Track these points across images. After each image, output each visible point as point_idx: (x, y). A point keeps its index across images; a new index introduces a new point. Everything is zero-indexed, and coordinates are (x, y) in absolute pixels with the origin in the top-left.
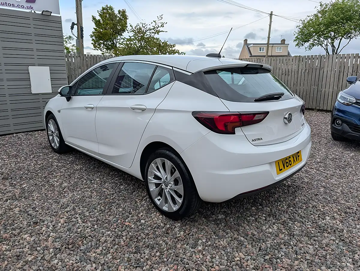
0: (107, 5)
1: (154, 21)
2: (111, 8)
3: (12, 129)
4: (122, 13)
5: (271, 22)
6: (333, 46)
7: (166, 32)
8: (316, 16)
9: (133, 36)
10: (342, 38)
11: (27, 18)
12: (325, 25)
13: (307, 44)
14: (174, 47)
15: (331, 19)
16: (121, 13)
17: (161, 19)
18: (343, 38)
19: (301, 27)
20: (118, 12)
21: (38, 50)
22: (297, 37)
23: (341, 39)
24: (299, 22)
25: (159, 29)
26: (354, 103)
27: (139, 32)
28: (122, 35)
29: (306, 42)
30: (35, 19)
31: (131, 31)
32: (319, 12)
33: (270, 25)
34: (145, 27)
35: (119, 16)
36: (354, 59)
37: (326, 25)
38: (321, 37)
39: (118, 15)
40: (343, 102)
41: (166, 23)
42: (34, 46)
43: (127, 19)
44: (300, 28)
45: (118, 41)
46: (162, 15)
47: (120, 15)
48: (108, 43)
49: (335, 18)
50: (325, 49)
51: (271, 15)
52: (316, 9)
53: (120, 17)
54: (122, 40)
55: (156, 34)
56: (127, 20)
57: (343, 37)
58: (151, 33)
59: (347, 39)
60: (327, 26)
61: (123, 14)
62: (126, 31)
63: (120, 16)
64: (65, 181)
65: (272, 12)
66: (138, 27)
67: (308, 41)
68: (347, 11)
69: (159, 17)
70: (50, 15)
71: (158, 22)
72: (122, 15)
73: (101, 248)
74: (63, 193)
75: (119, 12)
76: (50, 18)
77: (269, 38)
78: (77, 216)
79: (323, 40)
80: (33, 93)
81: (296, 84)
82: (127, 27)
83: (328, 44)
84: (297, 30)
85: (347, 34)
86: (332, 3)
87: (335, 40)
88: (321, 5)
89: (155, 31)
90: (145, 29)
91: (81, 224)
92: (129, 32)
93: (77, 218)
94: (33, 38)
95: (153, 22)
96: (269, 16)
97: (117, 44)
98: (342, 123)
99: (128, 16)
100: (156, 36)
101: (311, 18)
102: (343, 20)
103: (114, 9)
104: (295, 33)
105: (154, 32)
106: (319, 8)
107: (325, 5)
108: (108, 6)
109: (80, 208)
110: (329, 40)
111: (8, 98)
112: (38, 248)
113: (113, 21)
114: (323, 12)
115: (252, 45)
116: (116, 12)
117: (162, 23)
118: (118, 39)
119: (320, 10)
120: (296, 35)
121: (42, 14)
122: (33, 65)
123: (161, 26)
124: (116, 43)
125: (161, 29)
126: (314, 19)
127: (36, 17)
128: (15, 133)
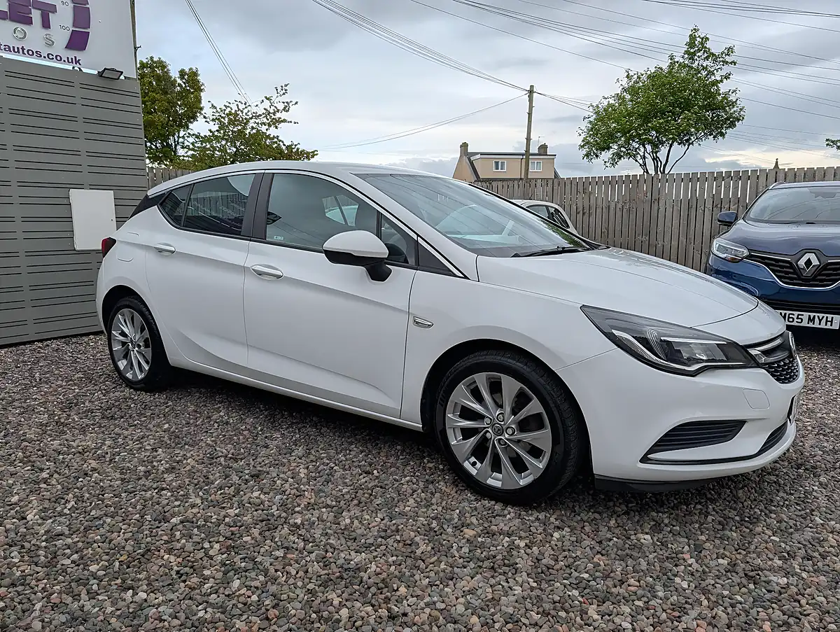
0: (152, 58)
1: (266, 97)
2: (162, 65)
3: (31, 332)
4: (189, 77)
5: (531, 107)
6: (655, 159)
7: (295, 123)
8: (619, 97)
9: (217, 131)
10: (673, 142)
11: (69, 84)
12: (640, 116)
13: (606, 155)
14: (313, 157)
15: (651, 105)
16: (186, 77)
17: (284, 94)
18: (675, 144)
19: (591, 119)
20: (178, 75)
21: (91, 154)
22: (585, 140)
23: (671, 146)
24: (588, 109)
25: (278, 115)
27: (232, 122)
28: (188, 128)
29: (603, 149)
30: (85, 86)
31: (214, 117)
32: (625, 90)
33: (530, 114)
34: (245, 111)
35: (182, 84)
36: (715, 183)
37: (643, 116)
38: (634, 141)
39: (179, 81)
40: (723, 256)
41: (296, 103)
42: (81, 145)
43: (201, 90)
44: (590, 122)
45: (181, 140)
46: (286, 86)
47: (184, 81)
48: (156, 146)
49: (658, 103)
50: (641, 165)
51: (531, 92)
52: (619, 84)
53: (184, 86)
54: (191, 140)
55: (272, 128)
56: (202, 94)
57: (674, 140)
58: (260, 126)
59: (682, 146)
60: (646, 118)
61: (192, 78)
62: (200, 119)
63: (184, 83)
65: (532, 87)
66: (229, 109)
67: (609, 148)
69: (279, 89)
70: (118, 79)
71: (277, 100)
72: (188, 82)
75: (182, 74)
76: (115, 85)
77: (528, 139)
79: (638, 146)
80: (77, 248)
81: (606, 232)
82: (202, 109)
83: (646, 155)
84: (585, 125)
85: (683, 137)
86: (649, 73)
87: (660, 146)
88: (628, 77)
89: (268, 120)
90: (244, 114)
92: (208, 120)
94: (80, 126)
95: (265, 100)
96: (527, 95)
97: (178, 147)
99: (203, 84)
100: (272, 132)
101: (612, 101)
102: (674, 107)
103: (169, 67)
105: (267, 122)
106: (625, 82)
107: (636, 76)
108: (155, 59)
110: (649, 148)
111: (23, 261)
113: (166, 93)
114: (632, 90)
115: (479, 156)
116: (174, 74)
117: (287, 103)
118: (181, 136)
119: (626, 86)
120: (583, 136)
121: (101, 76)
122: (80, 186)
123: (284, 109)
124: (176, 146)
125: (283, 115)
126: (617, 105)
127: (87, 83)
128: (38, 341)
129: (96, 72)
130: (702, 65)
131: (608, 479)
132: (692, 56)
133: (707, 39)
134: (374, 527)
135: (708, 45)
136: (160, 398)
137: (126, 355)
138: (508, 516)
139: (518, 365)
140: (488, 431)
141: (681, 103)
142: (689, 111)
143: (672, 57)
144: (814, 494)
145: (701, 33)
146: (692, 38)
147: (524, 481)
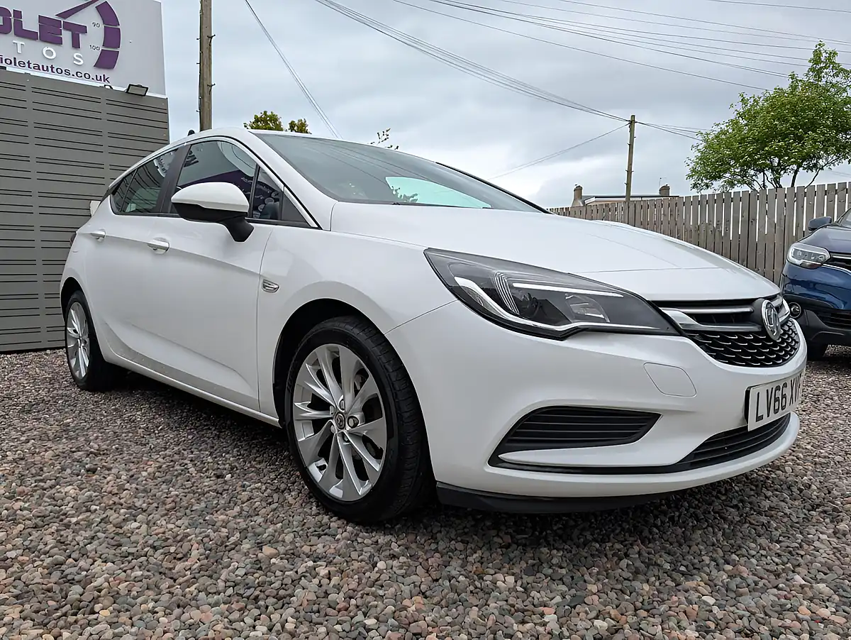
0: (265, 112)
2: (274, 119)
4: (298, 128)
5: (632, 137)
8: (734, 123)
10: (798, 168)
11: (95, 100)
12: (756, 140)
15: (768, 128)
16: (296, 128)
17: (387, 140)
18: (801, 169)
19: (701, 148)
21: (113, 167)
22: (694, 170)
23: (796, 172)
24: (696, 137)
26: (827, 262)
29: (714, 178)
30: (111, 103)
32: (741, 115)
33: (631, 146)
36: (826, 197)
37: (758, 140)
38: (749, 168)
40: (801, 262)
41: (397, 147)
42: (106, 158)
44: (699, 151)
46: (388, 130)
49: (776, 124)
51: (632, 123)
52: (733, 110)
57: (799, 166)
59: (810, 171)
60: (762, 141)
61: (301, 129)
64: (160, 415)
65: (633, 116)
67: (720, 177)
68: (803, 110)
69: (381, 134)
70: (145, 95)
73: (237, 509)
74: (157, 432)
75: (292, 124)
76: (143, 102)
78: (186, 461)
79: (753, 172)
83: (767, 183)
84: (694, 154)
85: (809, 160)
86: (767, 95)
87: (782, 172)
88: (743, 101)
91: (194, 475)
93: (186, 464)
96: (628, 126)
98: (803, 311)
101: (724, 128)
102: (796, 128)
104: (689, 162)
106: (739, 107)
107: (752, 99)
109: (192, 452)
110: (769, 173)
112: (93, 507)
114: (750, 115)
115: (594, 199)
116: (285, 126)
119: (742, 110)
120: (692, 165)
121: (127, 92)
122: (100, 198)
126: (730, 131)
127: (114, 99)
128: (50, 349)
129: (124, 89)
130: (831, 83)
131: (455, 489)
132: (818, 73)
133: (835, 54)
134: (157, 534)
135: (837, 60)
136: (98, 397)
137: (76, 354)
138: (338, 537)
139: (356, 332)
140: (332, 424)
141: (805, 124)
142: (814, 131)
143: (793, 77)
144: (817, 544)
145: (829, 47)
146: (817, 54)
147: (362, 490)
